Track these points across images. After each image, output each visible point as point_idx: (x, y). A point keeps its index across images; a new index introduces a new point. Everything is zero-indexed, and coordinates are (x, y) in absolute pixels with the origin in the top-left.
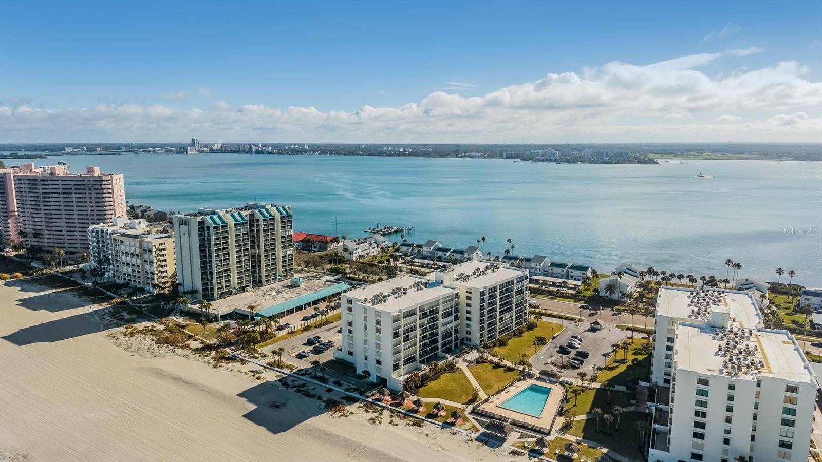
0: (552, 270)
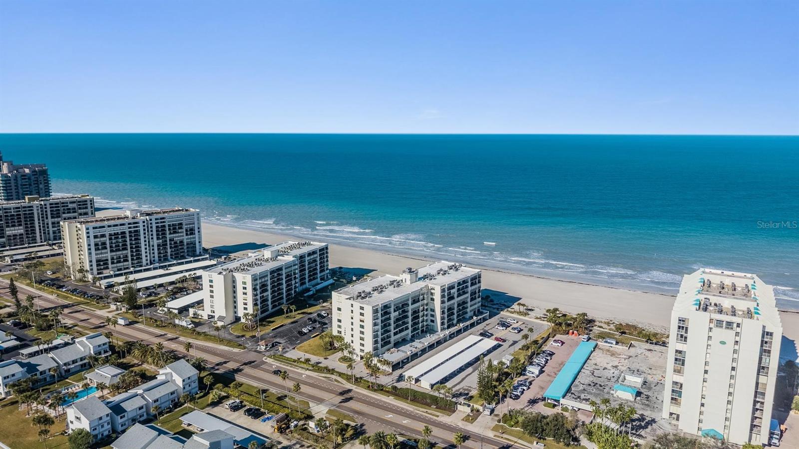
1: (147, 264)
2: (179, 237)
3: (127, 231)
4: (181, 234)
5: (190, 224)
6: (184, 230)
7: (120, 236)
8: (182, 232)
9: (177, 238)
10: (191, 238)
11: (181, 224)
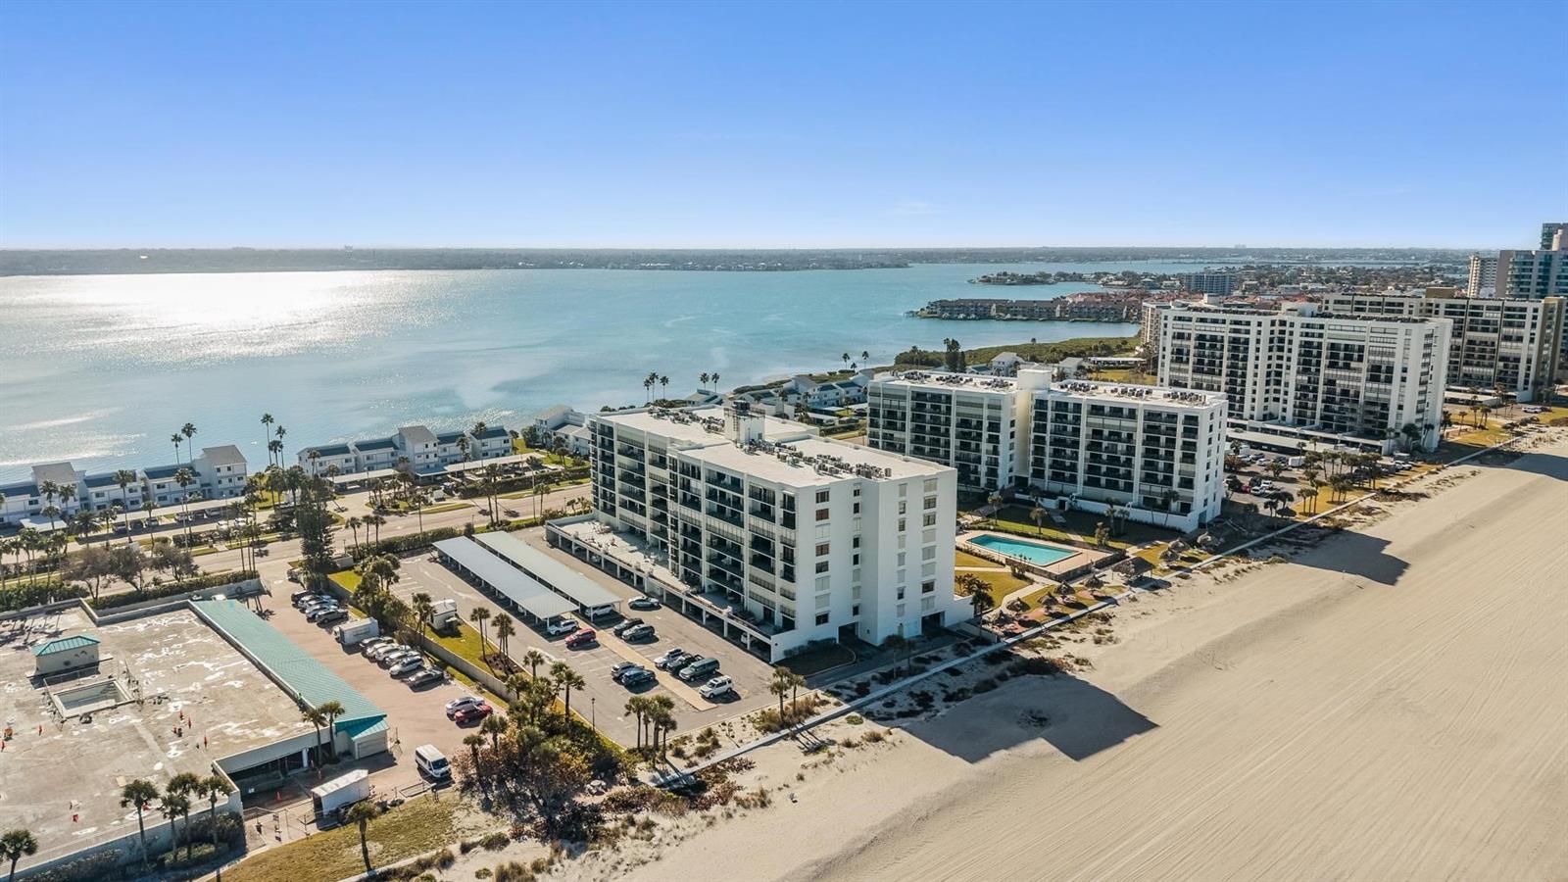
0: (445, 450)
1: (1252, 417)
2: (1349, 378)
3: (1227, 336)
4: (1356, 375)
5: (1382, 354)
6: (1364, 366)
7: (1208, 344)
8: (1358, 370)
9: (1343, 379)
10: (1378, 391)
11: (1361, 349)
